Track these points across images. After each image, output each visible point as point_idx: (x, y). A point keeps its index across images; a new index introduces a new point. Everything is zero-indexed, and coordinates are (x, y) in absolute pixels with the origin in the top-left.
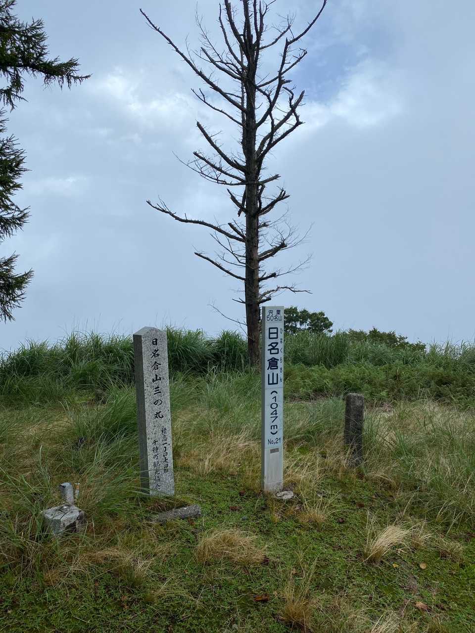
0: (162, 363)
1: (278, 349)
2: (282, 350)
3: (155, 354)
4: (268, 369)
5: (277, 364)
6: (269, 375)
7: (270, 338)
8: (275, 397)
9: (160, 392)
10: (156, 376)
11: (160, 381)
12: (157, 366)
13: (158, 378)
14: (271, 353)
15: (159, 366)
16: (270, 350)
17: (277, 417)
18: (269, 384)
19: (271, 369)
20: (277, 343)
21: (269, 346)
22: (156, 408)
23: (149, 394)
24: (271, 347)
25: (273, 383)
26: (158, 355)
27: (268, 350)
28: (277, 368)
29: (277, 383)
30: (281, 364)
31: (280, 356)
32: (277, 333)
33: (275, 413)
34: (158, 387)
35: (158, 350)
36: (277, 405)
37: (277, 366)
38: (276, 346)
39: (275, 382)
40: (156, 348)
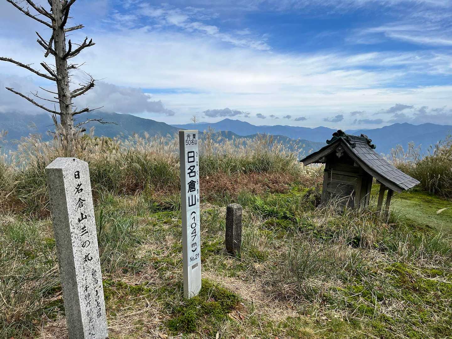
0: (86, 199)
1: (195, 172)
2: (198, 173)
3: (79, 189)
4: (188, 192)
5: (195, 186)
6: (189, 197)
7: (189, 162)
8: (194, 217)
9: (87, 232)
10: (82, 214)
11: (86, 220)
12: (82, 202)
13: (84, 217)
14: (190, 177)
15: (84, 202)
16: (189, 173)
17: (196, 235)
18: (190, 206)
19: (191, 191)
20: (194, 166)
21: (188, 169)
22: (85, 250)
23: (77, 237)
24: (190, 171)
25: (193, 205)
26: (82, 190)
27: (188, 174)
28: (195, 190)
29: (195, 204)
30: (197, 186)
31: (197, 178)
32: (194, 157)
33: (194, 232)
34: (85, 227)
35: (81, 184)
36: (196, 224)
37: (195, 188)
38: (193, 169)
39: (194, 203)
40: (78, 181)
